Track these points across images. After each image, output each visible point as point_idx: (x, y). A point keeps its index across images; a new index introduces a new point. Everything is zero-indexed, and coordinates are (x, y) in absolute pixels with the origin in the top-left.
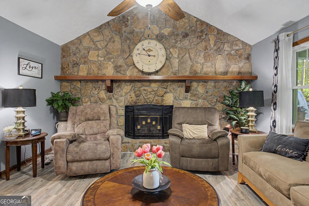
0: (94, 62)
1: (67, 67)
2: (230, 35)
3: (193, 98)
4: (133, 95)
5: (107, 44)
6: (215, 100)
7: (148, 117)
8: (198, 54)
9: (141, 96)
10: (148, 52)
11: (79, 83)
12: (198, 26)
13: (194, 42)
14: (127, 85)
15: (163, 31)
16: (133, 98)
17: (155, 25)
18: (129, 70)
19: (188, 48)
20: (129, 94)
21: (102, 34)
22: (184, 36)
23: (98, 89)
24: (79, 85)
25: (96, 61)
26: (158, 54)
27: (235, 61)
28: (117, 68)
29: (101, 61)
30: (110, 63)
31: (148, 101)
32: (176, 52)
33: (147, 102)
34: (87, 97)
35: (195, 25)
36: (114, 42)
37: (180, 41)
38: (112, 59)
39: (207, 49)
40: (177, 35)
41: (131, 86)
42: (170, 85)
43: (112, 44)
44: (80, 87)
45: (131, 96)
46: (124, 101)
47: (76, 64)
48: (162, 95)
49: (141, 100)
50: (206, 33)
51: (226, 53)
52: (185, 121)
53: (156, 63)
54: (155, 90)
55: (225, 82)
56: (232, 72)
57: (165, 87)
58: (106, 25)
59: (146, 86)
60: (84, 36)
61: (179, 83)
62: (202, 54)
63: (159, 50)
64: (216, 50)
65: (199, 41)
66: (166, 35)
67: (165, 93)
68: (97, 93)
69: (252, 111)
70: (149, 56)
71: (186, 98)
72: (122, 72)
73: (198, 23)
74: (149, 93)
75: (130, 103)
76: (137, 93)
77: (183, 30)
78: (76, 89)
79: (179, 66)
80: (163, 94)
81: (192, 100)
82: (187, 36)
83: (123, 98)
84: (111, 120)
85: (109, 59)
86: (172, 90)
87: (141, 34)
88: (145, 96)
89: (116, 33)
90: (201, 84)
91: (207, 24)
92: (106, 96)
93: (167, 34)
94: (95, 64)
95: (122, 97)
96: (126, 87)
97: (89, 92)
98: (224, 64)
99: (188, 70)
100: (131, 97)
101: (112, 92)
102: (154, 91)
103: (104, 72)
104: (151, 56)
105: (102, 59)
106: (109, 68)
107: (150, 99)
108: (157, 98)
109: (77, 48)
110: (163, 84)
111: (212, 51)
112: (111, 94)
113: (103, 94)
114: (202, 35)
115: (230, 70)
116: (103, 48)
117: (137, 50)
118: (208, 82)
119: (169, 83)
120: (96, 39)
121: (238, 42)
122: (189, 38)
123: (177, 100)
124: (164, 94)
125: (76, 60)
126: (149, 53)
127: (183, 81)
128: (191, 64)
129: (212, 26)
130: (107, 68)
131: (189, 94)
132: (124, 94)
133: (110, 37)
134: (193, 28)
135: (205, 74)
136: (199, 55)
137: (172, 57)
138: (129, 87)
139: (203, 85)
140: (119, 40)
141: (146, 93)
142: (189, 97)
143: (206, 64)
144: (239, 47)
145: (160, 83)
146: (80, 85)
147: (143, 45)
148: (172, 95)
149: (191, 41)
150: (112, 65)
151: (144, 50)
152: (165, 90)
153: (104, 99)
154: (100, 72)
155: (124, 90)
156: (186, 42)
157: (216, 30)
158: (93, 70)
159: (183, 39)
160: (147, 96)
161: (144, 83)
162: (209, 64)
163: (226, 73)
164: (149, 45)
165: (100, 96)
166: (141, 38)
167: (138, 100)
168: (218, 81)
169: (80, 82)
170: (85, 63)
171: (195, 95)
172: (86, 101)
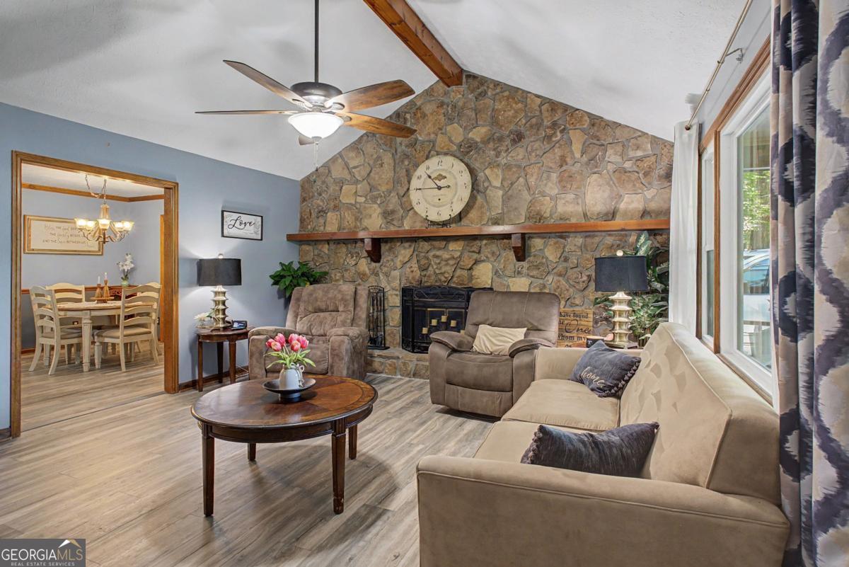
0: (349, 207)
1: (308, 218)
2: (620, 125)
3: (534, 273)
4: (415, 266)
5: (370, 172)
6: (585, 278)
7: (443, 311)
8: (545, 175)
9: (430, 268)
10: (437, 181)
11: (327, 246)
12: (545, 114)
13: (536, 150)
14: (405, 248)
15: (470, 135)
16: (414, 274)
17: (456, 125)
18: (408, 218)
19: (523, 165)
20: (408, 265)
21: (363, 152)
22: (514, 140)
23: (356, 257)
24: (325, 248)
25: (351, 204)
26: (456, 184)
27: (634, 185)
28: (387, 214)
29: (360, 203)
30: (376, 206)
31: (443, 279)
32: (497, 175)
33: (440, 280)
34: (338, 270)
35: (538, 113)
36: (381, 165)
37: (506, 151)
38: (379, 199)
39: (567, 164)
40: (501, 139)
41: (412, 249)
42: (485, 245)
43: (378, 170)
44: (327, 252)
45: (412, 269)
46: (398, 278)
47: (322, 212)
48: (470, 266)
49: (429, 276)
50: (563, 127)
51: (611, 167)
52: (488, 319)
53: (452, 203)
54: (455, 256)
55: (610, 235)
56: (625, 213)
57: (475, 249)
58: (370, 135)
59: (440, 249)
60: (334, 160)
61: (505, 241)
62: (554, 176)
63: (458, 176)
64: (588, 164)
65: (548, 147)
66: (476, 143)
67: (476, 262)
68: (354, 263)
69: (621, 302)
70: (439, 188)
71: (519, 273)
72: (395, 223)
73: (544, 107)
74: (444, 263)
75: (411, 283)
76: (423, 262)
77: (512, 127)
78: (322, 257)
79: (503, 204)
80: (472, 264)
81: (532, 277)
82: (520, 140)
83: (396, 273)
84: (356, 312)
85: (374, 199)
86: (489, 256)
87: (429, 145)
88: (437, 268)
89: (384, 147)
90: (552, 241)
91: (566, 108)
92: (370, 269)
93: (478, 140)
94: (350, 209)
95: (396, 271)
96: (403, 252)
97: (342, 261)
98: (606, 195)
99: (523, 213)
100: (412, 271)
101: (379, 262)
102: (453, 258)
103: (365, 224)
104: (443, 189)
105: (363, 199)
106: (373, 216)
107: (446, 275)
108: (459, 272)
109: (324, 182)
110: (472, 244)
111: (578, 165)
112: (377, 264)
113: (364, 265)
114: (555, 133)
115: (622, 206)
116: (364, 180)
117: (418, 178)
118: (568, 237)
119: (484, 242)
120: (352, 164)
121: (643, 139)
122: (525, 142)
123: (499, 276)
124: (474, 264)
125: (321, 204)
126: (440, 183)
128: (529, 198)
129: (578, 110)
130: (370, 216)
131: (525, 264)
132: (399, 264)
133: (375, 156)
134: (534, 120)
135: (561, 219)
136: (548, 178)
137: (490, 188)
138: (408, 250)
139: (555, 243)
140: (391, 161)
141: (439, 263)
142: (525, 271)
143: (563, 196)
144: (645, 150)
145: (466, 242)
146: (328, 250)
147: (428, 168)
148: (491, 266)
149: (529, 149)
150: (379, 210)
151: (430, 177)
152: (475, 256)
153: (364, 274)
154: (359, 224)
155: (400, 258)
156: (519, 154)
157: (586, 118)
158: (348, 222)
159: (512, 145)
160: (440, 269)
161: (434, 243)
162: (571, 196)
163: (613, 215)
164: (440, 167)
165: (359, 269)
166: (429, 152)
167: (425, 276)
168: (592, 234)
169: (328, 244)
170: (336, 208)
171: (537, 267)
172: (337, 278)
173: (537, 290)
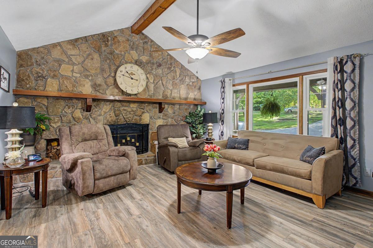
0: (67, 78)
1: (27, 79)
2: (189, 70)
3: (164, 118)
4: (113, 114)
5: (84, 61)
6: (180, 119)
7: (126, 135)
8: (168, 81)
9: (121, 115)
10: (130, 75)
11: (46, 100)
12: (168, 59)
13: (166, 71)
14: (106, 105)
15: (141, 58)
16: (112, 118)
17: (134, 51)
18: (109, 90)
19: (161, 76)
20: (108, 114)
21: (78, 48)
22: (158, 65)
23: (72, 108)
24: (45, 102)
25: (70, 76)
26: (140, 78)
27: (192, 90)
28: (95, 86)
29: (76, 77)
30: (88, 80)
31: (128, 120)
32: (152, 78)
33: (126, 121)
34: (56, 116)
35: (166, 58)
36: (92, 59)
37: (156, 69)
38: (91, 77)
39: (175, 79)
40: (153, 64)
41: (111, 105)
42: (147, 106)
43: (90, 61)
44: (46, 104)
45: (111, 116)
46: (103, 120)
47: (40, 77)
48: (140, 114)
49: (121, 119)
50: (174, 66)
51: (187, 83)
52: (170, 136)
53: (138, 87)
54: (134, 110)
55: (186, 105)
56: (190, 98)
57: (143, 108)
58: (83, 39)
59: (126, 106)
60: (54, 46)
61: (154, 105)
62: (171, 82)
63: (141, 75)
64: (180, 80)
65: (169, 71)
66: (143, 62)
67: (143, 113)
68: (70, 112)
69: (211, 126)
70: (132, 79)
71: (159, 117)
72: (101, 91)
73: (168, 56)
74: (128, 113)
75: (110, 123)
76: (117, 112)
77: (157, 60)
78: (41, 107)
79: (154, 90)
80: (141, 114)
81: (164, 119)
82: (160, 66)
83: (101, 118)
84: (108, 139)
85: (87, 77)
86: (148, 110)
87: (121, 56)
88: (125, 115)
89: (94, 49)
90: (170, 106)
91: (175, 59)
92: (82, 115)
93: (145, 61)
94: (69, 79)
95: (101, 117)
96: (105, 107)
97: (60, 110)
98: (185, 92)
99: (161, 94)
100: (111, 117)
101: (90, 111)
102: (133, 111)
103: (81, 90)
104: (133, 80)
105: (78, 75)
106: (86, 85)
107: (130, 119)
108: (135, 117)
109: (43, 58)
110: (141, 105)
111: (178, 80)
112: (88, 113)
113: (78, 113)
114: (172, 67)
115: (189, 96)
116: (79, 64)
117: (121, 71)
118: (175, 105)
119: (146, 105)
120: (70, 52)
121: (194, 77)
122: (162, 67)
123: (152, 119)
124: (142, 114)
125: (41, 72)
126: (132, 77)
127: (157, 103)
128: (164, 89)
129: (178, 61)
130: (84, 85)
131: (161, 114)
132: (103, 113)
133: (87, 53)
134: (165, 60)
135: (173, 98)
136: (169, 83)
137: (149, 82)
138: (108, 106)
139: (172, 107)
140: (99, 58)
141: (126, 113)
142: (161, 117)
143: (174, 90)
144: (195, 80)
145: (138, 104)
146: (48, 103)
147: (126, 68)
148: (149, 115)
149: (163, 70)
150: (90, 83)
151: (127, 73)
152: (142, 110)
153: (79, 119)
154: (75, 89)
155: (104, 110)
156: (160, 71)
157: (180, 65)
158: (66, 87)
159: (157, 67)
160: (127, 115)
161: (123, 103)
162: (176, 91)
163: (186, 99)
164: (131, 69)
165: (75, 115)
166: (122, 60)
167: (117, 119)
168: (182, 104)
169: (47, 99)
170: (54, 77)
171: (166, 115)
172: (56, 121)
173: (166, 124)
